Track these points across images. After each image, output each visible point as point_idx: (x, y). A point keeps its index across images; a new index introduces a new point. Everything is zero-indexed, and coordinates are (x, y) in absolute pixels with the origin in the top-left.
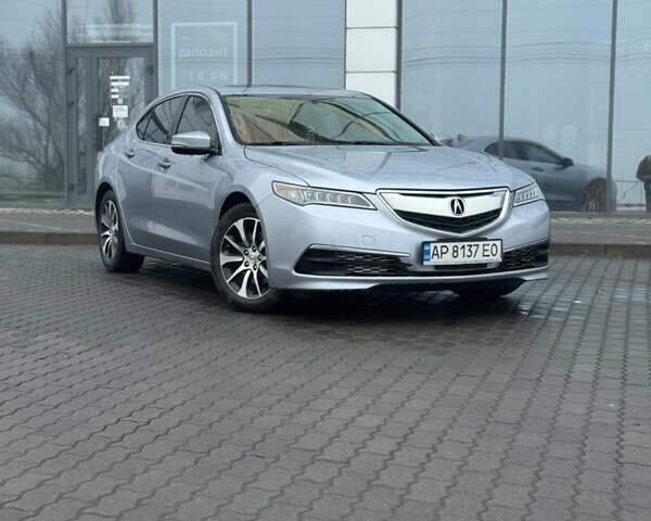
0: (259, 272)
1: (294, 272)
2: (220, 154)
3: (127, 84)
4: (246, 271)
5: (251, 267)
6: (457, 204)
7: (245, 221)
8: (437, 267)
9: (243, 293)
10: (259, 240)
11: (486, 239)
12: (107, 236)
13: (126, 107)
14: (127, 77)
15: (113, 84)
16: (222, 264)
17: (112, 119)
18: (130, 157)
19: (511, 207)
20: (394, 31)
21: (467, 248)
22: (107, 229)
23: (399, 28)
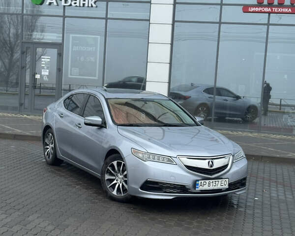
0: (123, 185)
1: (140, 190)
2: (106, 127)
3: (49, 60)
4: (117, 183)
5: (119, 182)
6: (211, 163)
7: (117, 162)
8: (201, 190)
9: (115, 193)
10: (123, 171)
11: (222, 178)
12: (48, 148)
13: (48, 71)
14: (49, 57)
15: (43, 60)
16: (106, 179)
17: (41, 76)
18: (61, 117)
19: (233, 162)
20: (170, 46)
21: (214, 182)
22: (48, 145)
23: (172, 44)
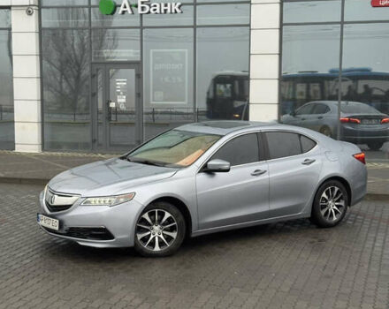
3: (125, 83)
13: (125, 97)
14: (126, 80)
15: (118, 84)
17: (117, 103)
20: (277, 56)
23: (280, 54)
